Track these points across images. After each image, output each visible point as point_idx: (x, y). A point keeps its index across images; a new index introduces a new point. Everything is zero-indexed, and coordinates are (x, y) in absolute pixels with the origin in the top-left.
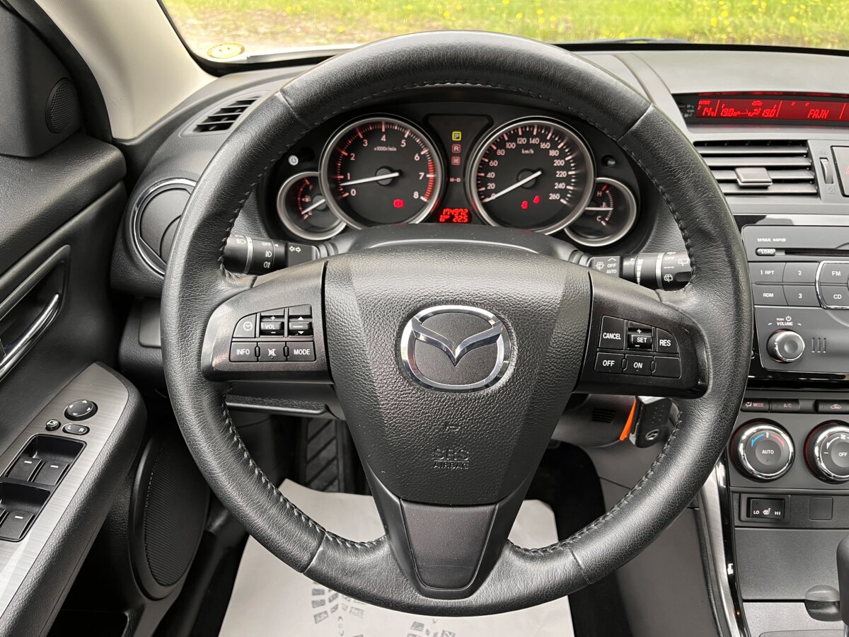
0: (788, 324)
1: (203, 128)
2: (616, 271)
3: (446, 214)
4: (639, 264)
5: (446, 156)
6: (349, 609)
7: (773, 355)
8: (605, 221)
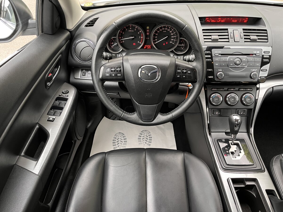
0: (221, 71)
1: (86, 26)
2: (182, 59)
3: (146, 46)
4: (187, 57)
5: (146, 32)
6: (122, 146)
7: (217, 77)
8: (183, 48)
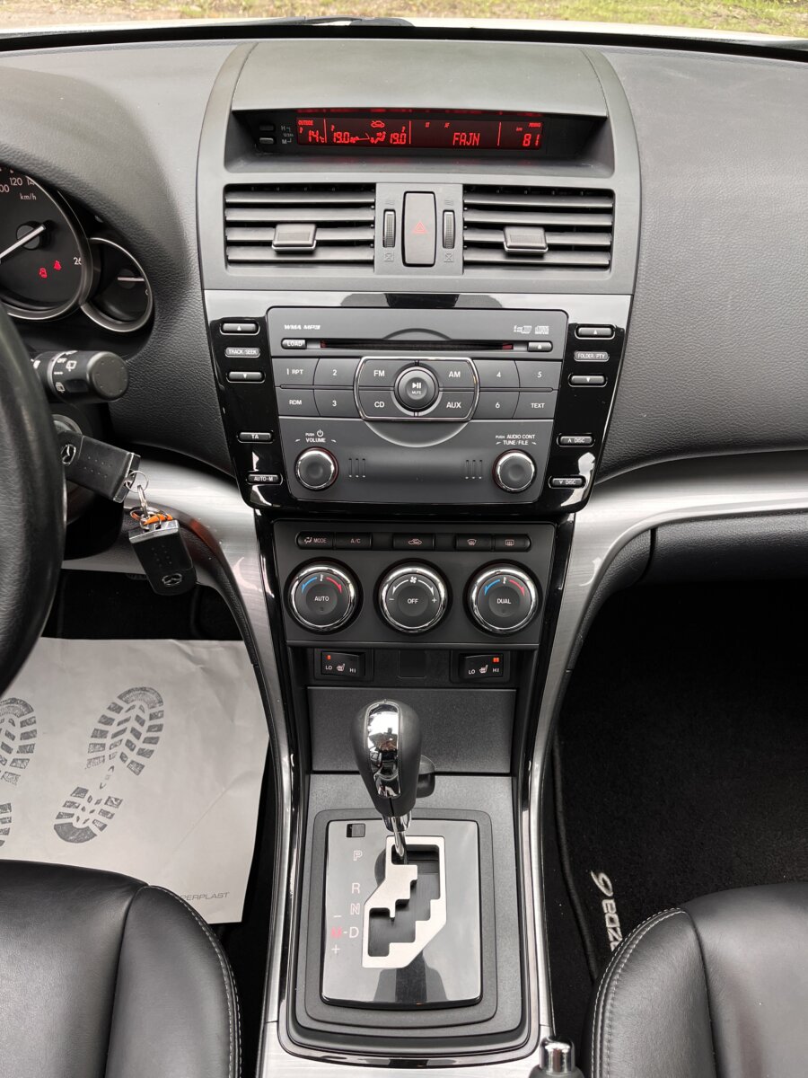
0: (319, 440)
6: (3, 772)
7: (299, 480)
